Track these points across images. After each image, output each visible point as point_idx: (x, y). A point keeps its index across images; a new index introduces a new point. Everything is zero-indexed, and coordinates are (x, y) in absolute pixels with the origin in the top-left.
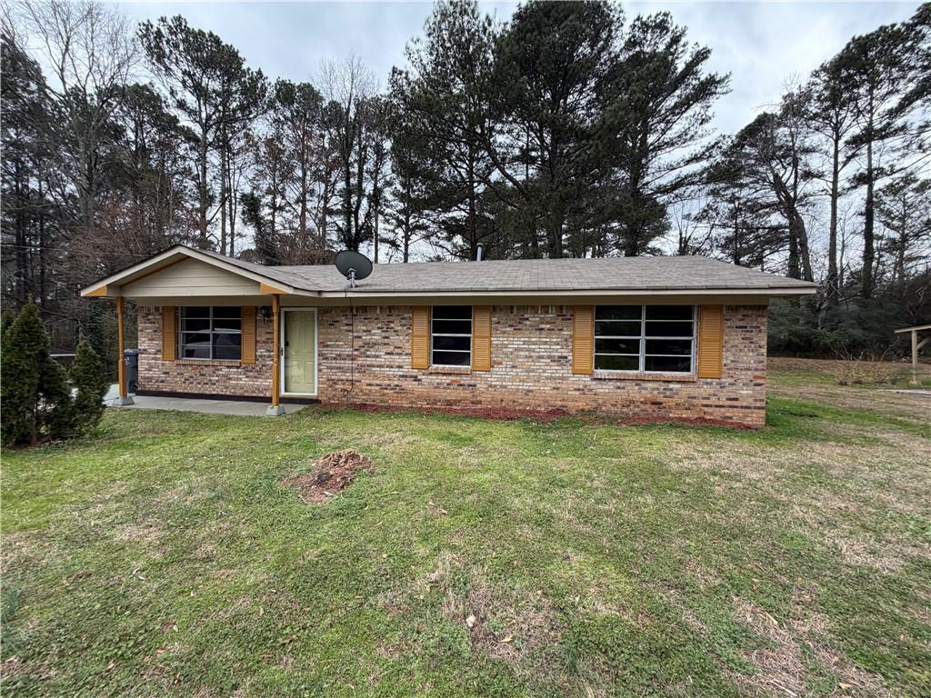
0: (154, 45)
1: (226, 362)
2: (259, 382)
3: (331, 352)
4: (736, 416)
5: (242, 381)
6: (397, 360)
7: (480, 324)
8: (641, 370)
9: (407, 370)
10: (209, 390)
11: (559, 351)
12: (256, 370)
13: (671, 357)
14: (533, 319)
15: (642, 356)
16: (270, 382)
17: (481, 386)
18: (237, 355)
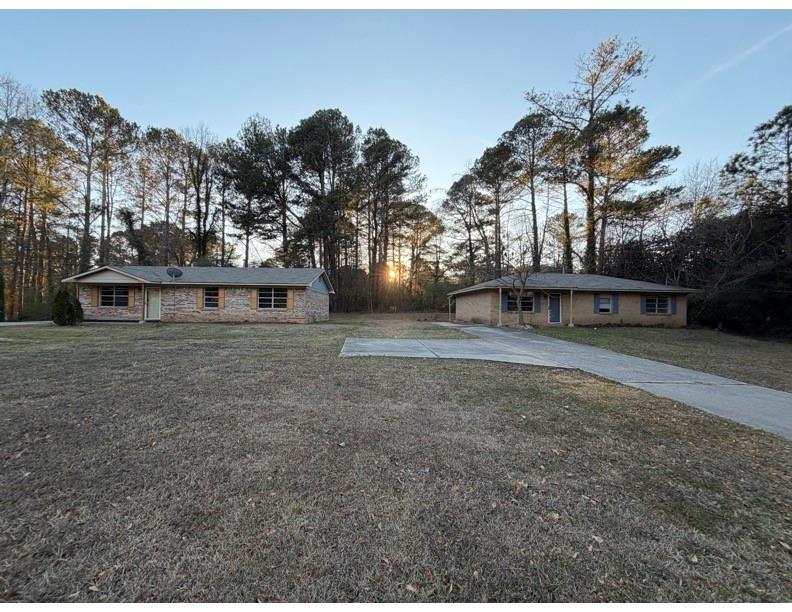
0: (53, 100)
1: (121, 307)
2: (135, 315)
3: (166, 304)
4: (298, 321)
5: (129, 315)
6: (191, 306)
7: (221, 292)
8: (273, 308)
9: (195, 309)
10: (113, 318)
11: (246, 302)
12: (134, 310)
13: (282, 304)
14: (238, 291)
15: (273, 304)
16: (140, 315)
17: (221, 314)
18: (126, 304)
